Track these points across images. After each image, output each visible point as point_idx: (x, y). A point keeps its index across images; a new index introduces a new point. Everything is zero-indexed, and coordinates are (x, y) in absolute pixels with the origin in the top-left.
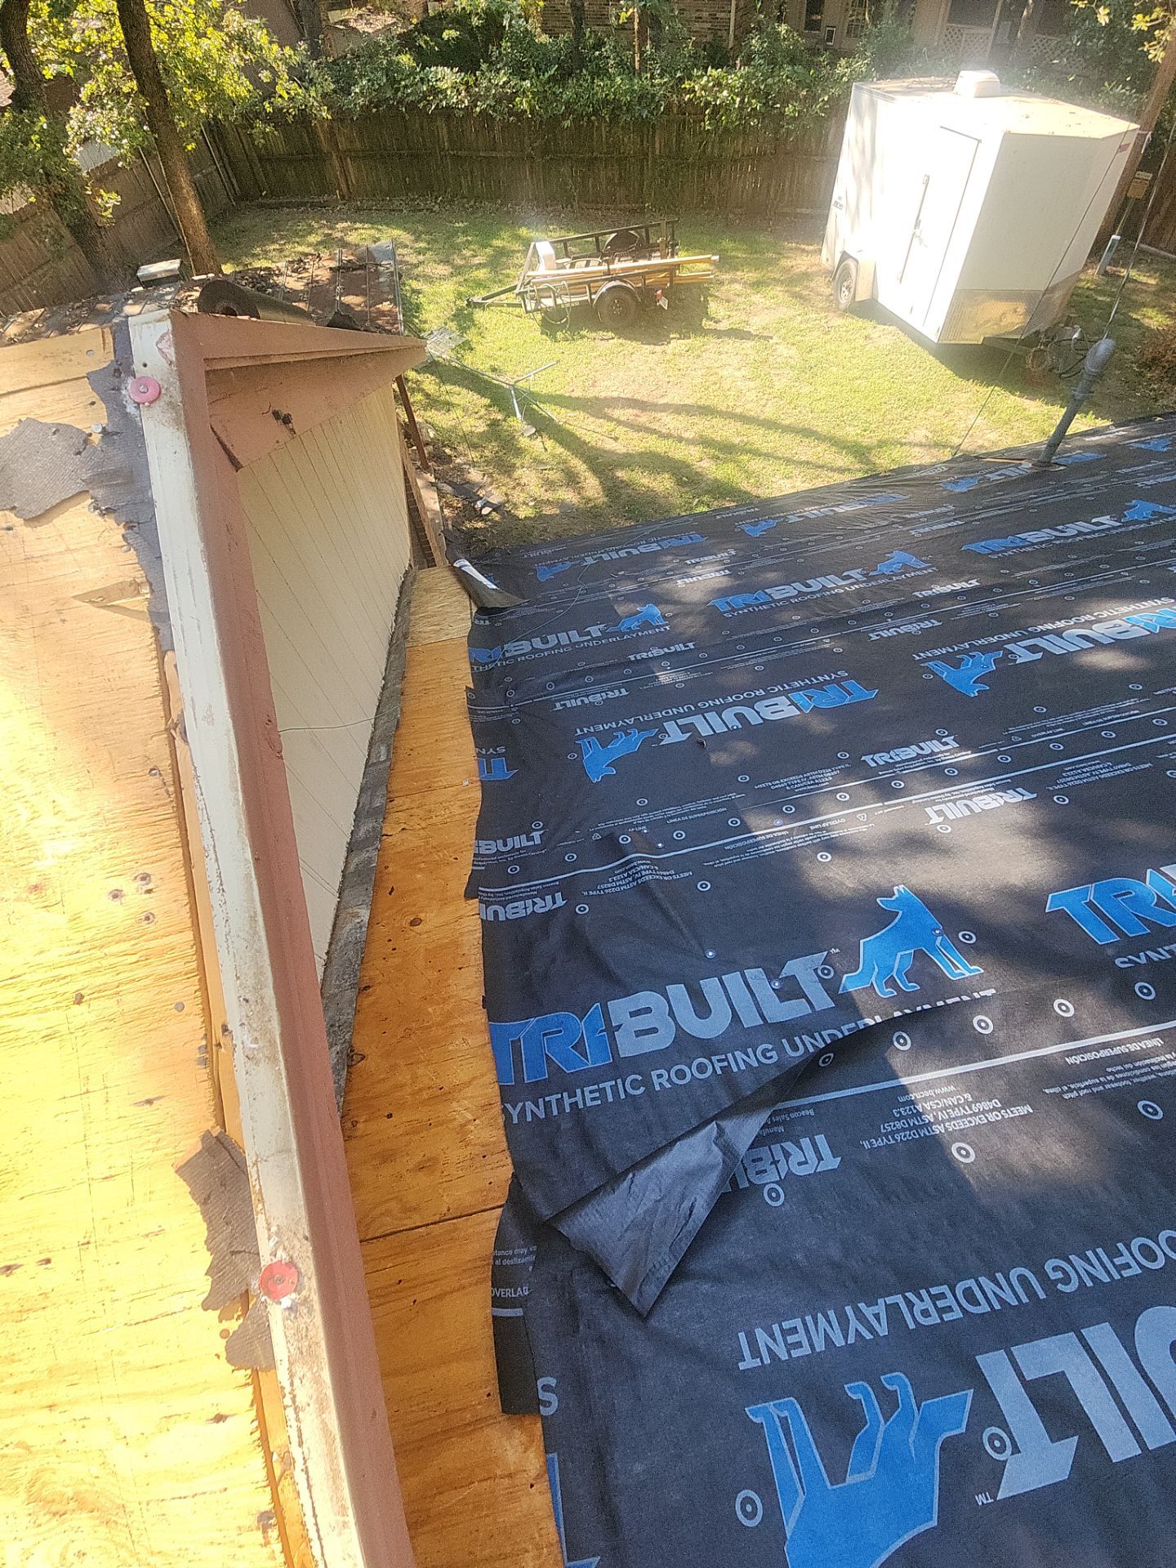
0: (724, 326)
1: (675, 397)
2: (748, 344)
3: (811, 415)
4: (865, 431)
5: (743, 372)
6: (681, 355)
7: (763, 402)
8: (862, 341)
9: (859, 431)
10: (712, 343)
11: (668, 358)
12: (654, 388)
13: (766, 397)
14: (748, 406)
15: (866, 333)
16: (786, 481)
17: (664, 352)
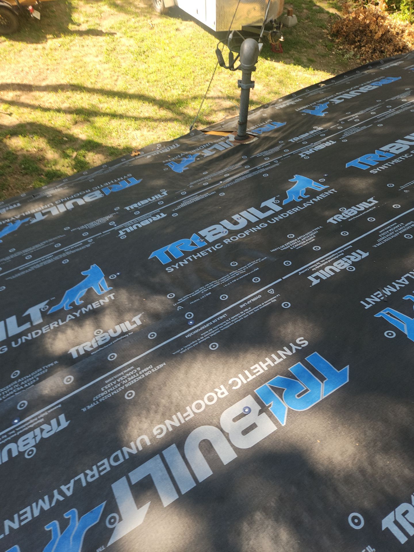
0: (84, 27)
1: (52, 80)
2: (101, 39)
3: (147, 84)
4: (183, 91)
5: (100, 58)
6: (55, 49)
7: (115, 78)
8: (174, 32)
9: (180, 93)
10: (77, 39)
11: (46, 52)
12: (37, 74)
13: (117, 74)
14: (106, 82)
15: (175, 27)
16: (137, 132)
17: (44, 48)
